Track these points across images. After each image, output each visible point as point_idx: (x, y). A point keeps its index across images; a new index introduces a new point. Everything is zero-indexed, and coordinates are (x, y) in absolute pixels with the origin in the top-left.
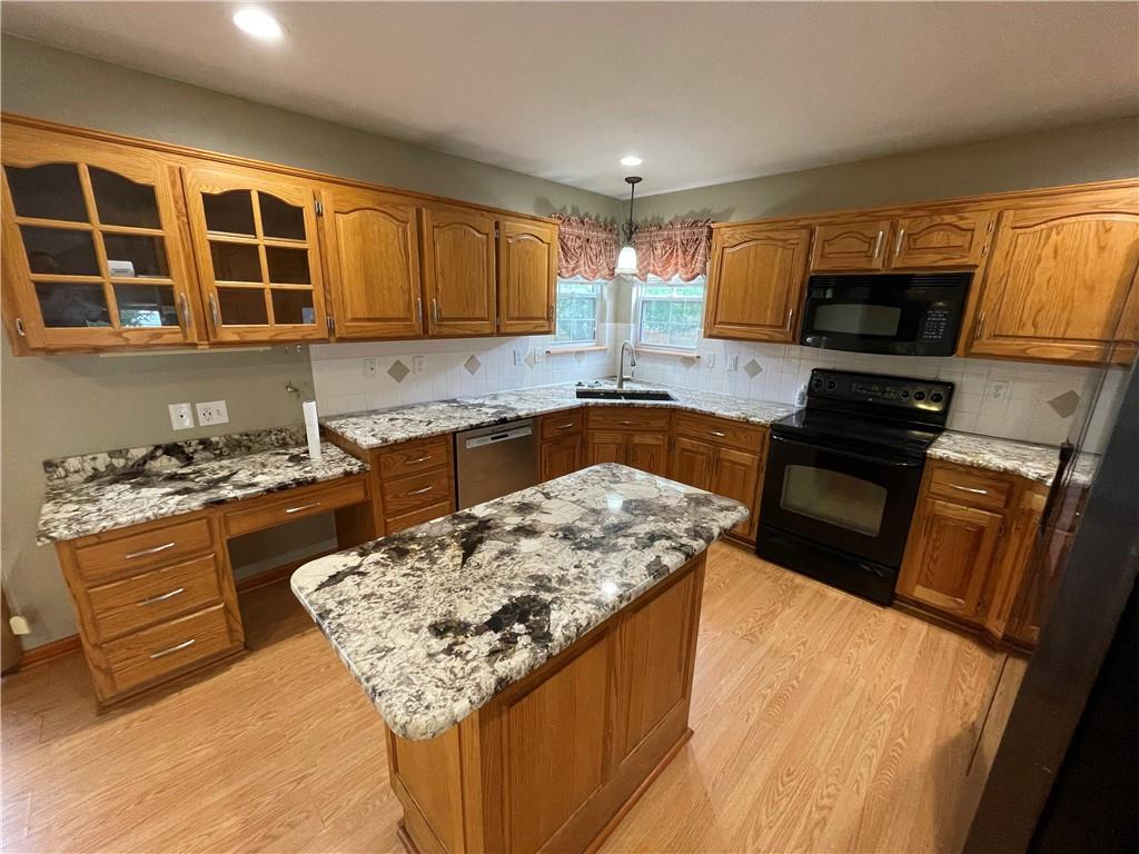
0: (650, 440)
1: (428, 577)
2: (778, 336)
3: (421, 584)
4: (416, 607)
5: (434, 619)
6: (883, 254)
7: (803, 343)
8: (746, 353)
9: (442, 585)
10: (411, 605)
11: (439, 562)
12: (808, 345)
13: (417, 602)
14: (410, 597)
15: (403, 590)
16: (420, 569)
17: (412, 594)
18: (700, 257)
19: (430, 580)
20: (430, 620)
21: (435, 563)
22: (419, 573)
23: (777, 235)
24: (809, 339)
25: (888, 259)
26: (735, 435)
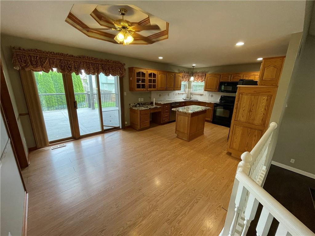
2: (215, 90)
6: (230, 79)
8: (211, 94)
18: (203, 78)
23: (216, 76)
25: (231, 80)
26: (209, 105)
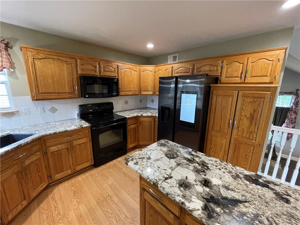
0: (34, 158)
1: (268, 213)
2: (73, 96)
3: (276, 215)
4: (287, 212)
5: (285, 204)
7: (85, 97)
9: (266, 206)
10: (289, 215)
11: (255, 212)
12: (86, 98)
13: (285, 213)
14: (286, 217)
15: (287, 222)
16: (268, 219)
17: (284, 216)
19: (269, 212)
20: (287, 205)
21: (258, 214)
22: (271, 219)
24: (87, 96)
26: (78, 135)
